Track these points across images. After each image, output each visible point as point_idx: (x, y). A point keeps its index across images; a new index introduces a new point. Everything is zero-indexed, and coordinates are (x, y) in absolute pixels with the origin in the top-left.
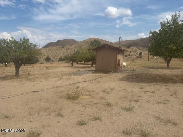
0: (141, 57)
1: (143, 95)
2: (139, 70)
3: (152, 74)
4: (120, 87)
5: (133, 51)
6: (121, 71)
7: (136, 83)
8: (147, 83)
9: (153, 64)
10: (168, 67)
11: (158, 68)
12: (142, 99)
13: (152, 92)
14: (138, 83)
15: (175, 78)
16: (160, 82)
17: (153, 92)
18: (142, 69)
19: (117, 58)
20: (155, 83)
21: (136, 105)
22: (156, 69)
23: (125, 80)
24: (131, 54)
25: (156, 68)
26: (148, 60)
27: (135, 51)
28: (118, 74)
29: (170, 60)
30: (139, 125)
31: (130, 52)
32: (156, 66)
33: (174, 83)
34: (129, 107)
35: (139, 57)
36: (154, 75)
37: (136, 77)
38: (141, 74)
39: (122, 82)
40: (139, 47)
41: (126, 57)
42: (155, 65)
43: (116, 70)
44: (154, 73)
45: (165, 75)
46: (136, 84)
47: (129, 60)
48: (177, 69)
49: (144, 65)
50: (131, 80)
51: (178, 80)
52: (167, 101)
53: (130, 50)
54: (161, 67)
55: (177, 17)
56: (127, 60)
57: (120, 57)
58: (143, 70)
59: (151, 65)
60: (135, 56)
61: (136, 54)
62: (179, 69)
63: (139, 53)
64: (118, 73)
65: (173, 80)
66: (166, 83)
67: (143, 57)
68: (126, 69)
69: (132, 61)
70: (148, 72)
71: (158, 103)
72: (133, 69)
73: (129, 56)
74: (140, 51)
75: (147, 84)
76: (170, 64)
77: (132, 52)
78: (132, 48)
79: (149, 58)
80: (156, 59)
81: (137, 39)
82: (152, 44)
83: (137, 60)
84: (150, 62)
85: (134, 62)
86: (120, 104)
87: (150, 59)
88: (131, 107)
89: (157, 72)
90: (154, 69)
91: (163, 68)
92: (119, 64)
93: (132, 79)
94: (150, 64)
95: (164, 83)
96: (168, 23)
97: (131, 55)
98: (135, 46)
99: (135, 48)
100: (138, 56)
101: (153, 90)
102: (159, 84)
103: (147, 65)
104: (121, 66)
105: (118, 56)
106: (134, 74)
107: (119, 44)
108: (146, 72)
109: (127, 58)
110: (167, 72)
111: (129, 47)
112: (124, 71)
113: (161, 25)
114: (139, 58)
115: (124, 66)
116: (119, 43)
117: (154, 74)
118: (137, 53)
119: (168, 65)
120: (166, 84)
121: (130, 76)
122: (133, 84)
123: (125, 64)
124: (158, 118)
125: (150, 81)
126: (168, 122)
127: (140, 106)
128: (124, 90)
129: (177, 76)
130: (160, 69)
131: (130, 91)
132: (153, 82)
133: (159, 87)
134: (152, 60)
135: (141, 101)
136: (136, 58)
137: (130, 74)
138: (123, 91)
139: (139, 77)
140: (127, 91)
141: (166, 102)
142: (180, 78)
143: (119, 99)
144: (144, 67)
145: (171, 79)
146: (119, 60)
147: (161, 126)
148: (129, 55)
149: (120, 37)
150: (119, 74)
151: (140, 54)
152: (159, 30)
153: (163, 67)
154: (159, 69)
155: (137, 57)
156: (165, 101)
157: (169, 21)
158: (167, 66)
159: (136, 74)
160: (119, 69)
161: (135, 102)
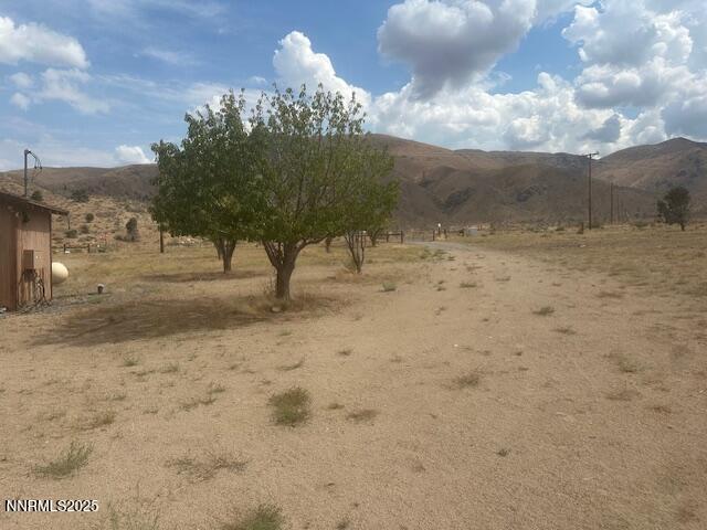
0: (133, 240)
1: (133, 388)
2: (123, 290)
3: (172, 301)
4: (32, 375)
5: (99, 215)
6: (42, 304)
7: (107, 345)
8: (151, 337)
9: (180, 264)
10: (227, 272)
11: (195, 278)
12: (129, 405)
13: (170, 371)
14: (118, 344)
15: (246, 308)
16: (197, 329)
17: (173, 370)
18: (138, 286)
19: (19, 244)
20: (182, 335)
21: (100, 440)
22: (189, 280)
23: (60, 339)
24: (91, 225)
25: (190, 276)
26: (162, 251)
27: (108, 215)
28: (23, 317)
29: (233, 247)
30: (108, 520)
31: (89, 218)
32: (188, 269)
33: (241, 325)
34: (70, 456)
35: (125, 240)
36: (179, 304)
37: (112, 320)
38: (131, 305)
39: (47, 349)
40: (125, 200)
41: (71, 240)
42: (184, 266)
43: (17, 301)
44: (181, 297)
45: (216, 301)
46: (107, 350)
47: (85, 251)
48: (254, 275)
49: (145, 270)
50: (87, 335)
51: (255, 312)
52: (220, 390)
53: (85, 208)
54: (205, 274)
55: (237, 105)
56: (77, 250)
57: (33, 241)
58: (139, 289)
59: (172, 270)
60: (111, 237)
61: (112, 226)
62: (260, 275)
63: (126, 221)
64: (27, 313)
65: (241, 313)
66: (219, 328)
67: (143, 239)
68: (69, 291)
69: (98, 254)
70: (159, 296)
71: (187, 407)
72: (100, 288)
73: (85, 236)
74: (130, 215)
75: (153, 343)
76: (234, 261)
77: (96, 219)
78: (93, 200)
79: (165, 241)
80: (188, 245)
81: (117, 168)
82: (163, 191)
83: (117, 250)
84: (169, 255)
85: (106, 259)
86: (24, 455)
87: (168, 244)
88: (75, 453)
89: (192, 293)
90: (184, 281)
91: (210, 276)
92: (29, 273)
93: (91, 331)
94: (169, 264)
95: (213, 327)
96: (211, 121)
97: (92, 229)
98: (108, 194)
99: (108, 204)
100: (124, 233)
101: (173, 362)
102: (194, 334)
103: (155, 268)
104: (41, 281)
105: (21, 234)
106: (100, 311)
107: (26, 180)
108: (152, 296)
109: (74, 242)
110: (223, 289)
111: (80, 196)
112: (59, 298)
113: (188, 124)
114: (125, 243)
115: (56, 281)
116: (25, 177)
117: (182, 302)
118: (117, 224)
119: (227, 266)
120: (219, 332)
121: (84, 322)
122: (96, 350)
123: (59, 268)
124: (184, 464)
125: (163, 327)
126: (217, 468)
127: (118, 436)
128: (54, 386)
129: (251, 299)
130: (203, 279)
131: (81, 384)
132: (173, 333)
133: (193, 344)
134: (174, 247)
135: (126, 414)
136: (115, 242)
137: (84, 310)
138: (47, 389)
139: (124, 319)
140: (67, 386)
141: (214, 396)
142: (260, 304)
143: (22, 432)
144: (146, 278)
145: (235, 313)
146: (29, 255)
147: (193, 492)
148: (85, 230)
149: (27, 152)
150: (30, 317)
151: (131, 225)
152: (185, 143)
153: (212, 274)
154: (198, 279)
155: (119, 238)
156: (210, 393)
157: (215, 116)
158: (222, 270)
159: (111, 306)
160: (29, 292)
161: (99, 425)
